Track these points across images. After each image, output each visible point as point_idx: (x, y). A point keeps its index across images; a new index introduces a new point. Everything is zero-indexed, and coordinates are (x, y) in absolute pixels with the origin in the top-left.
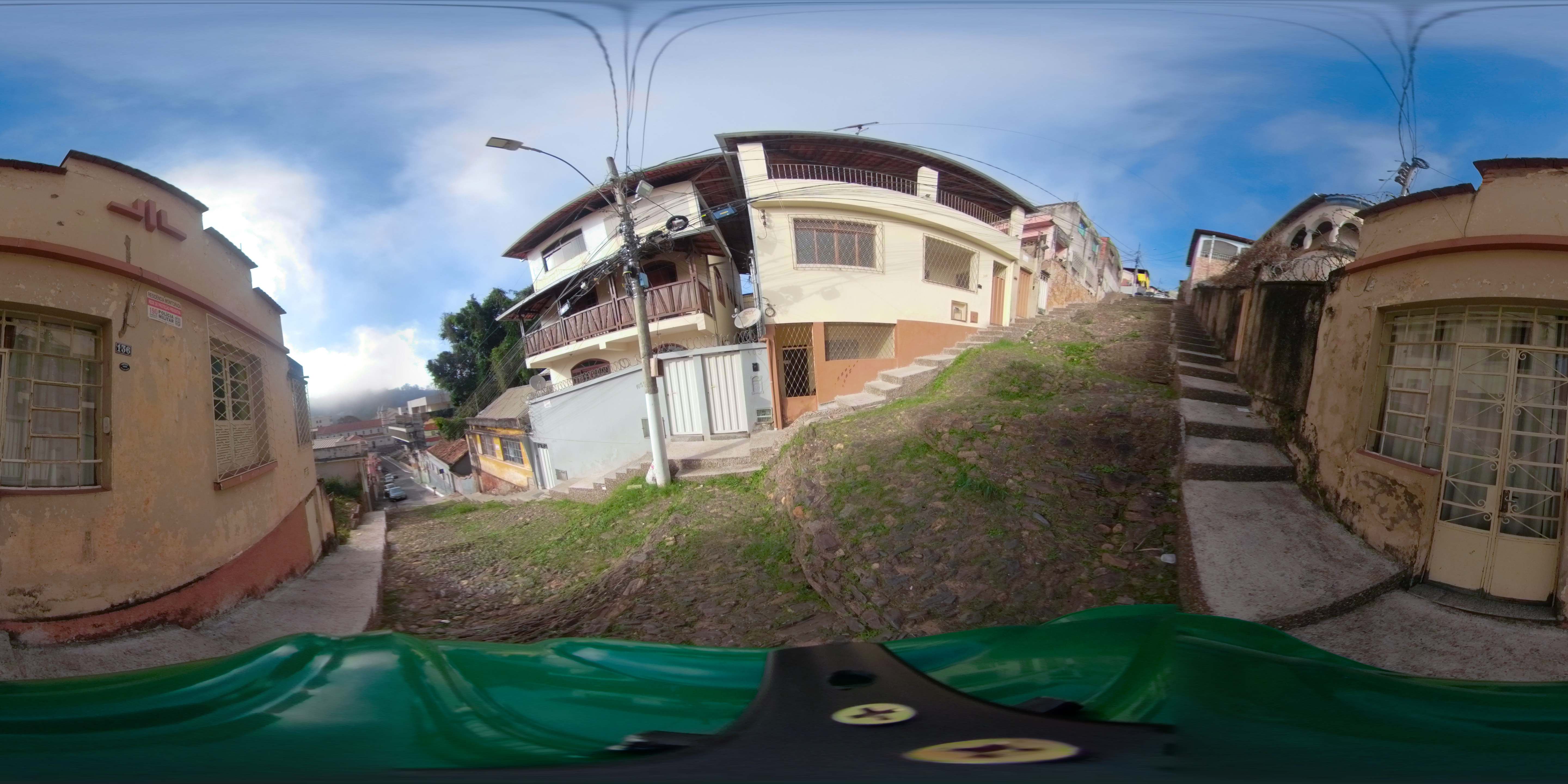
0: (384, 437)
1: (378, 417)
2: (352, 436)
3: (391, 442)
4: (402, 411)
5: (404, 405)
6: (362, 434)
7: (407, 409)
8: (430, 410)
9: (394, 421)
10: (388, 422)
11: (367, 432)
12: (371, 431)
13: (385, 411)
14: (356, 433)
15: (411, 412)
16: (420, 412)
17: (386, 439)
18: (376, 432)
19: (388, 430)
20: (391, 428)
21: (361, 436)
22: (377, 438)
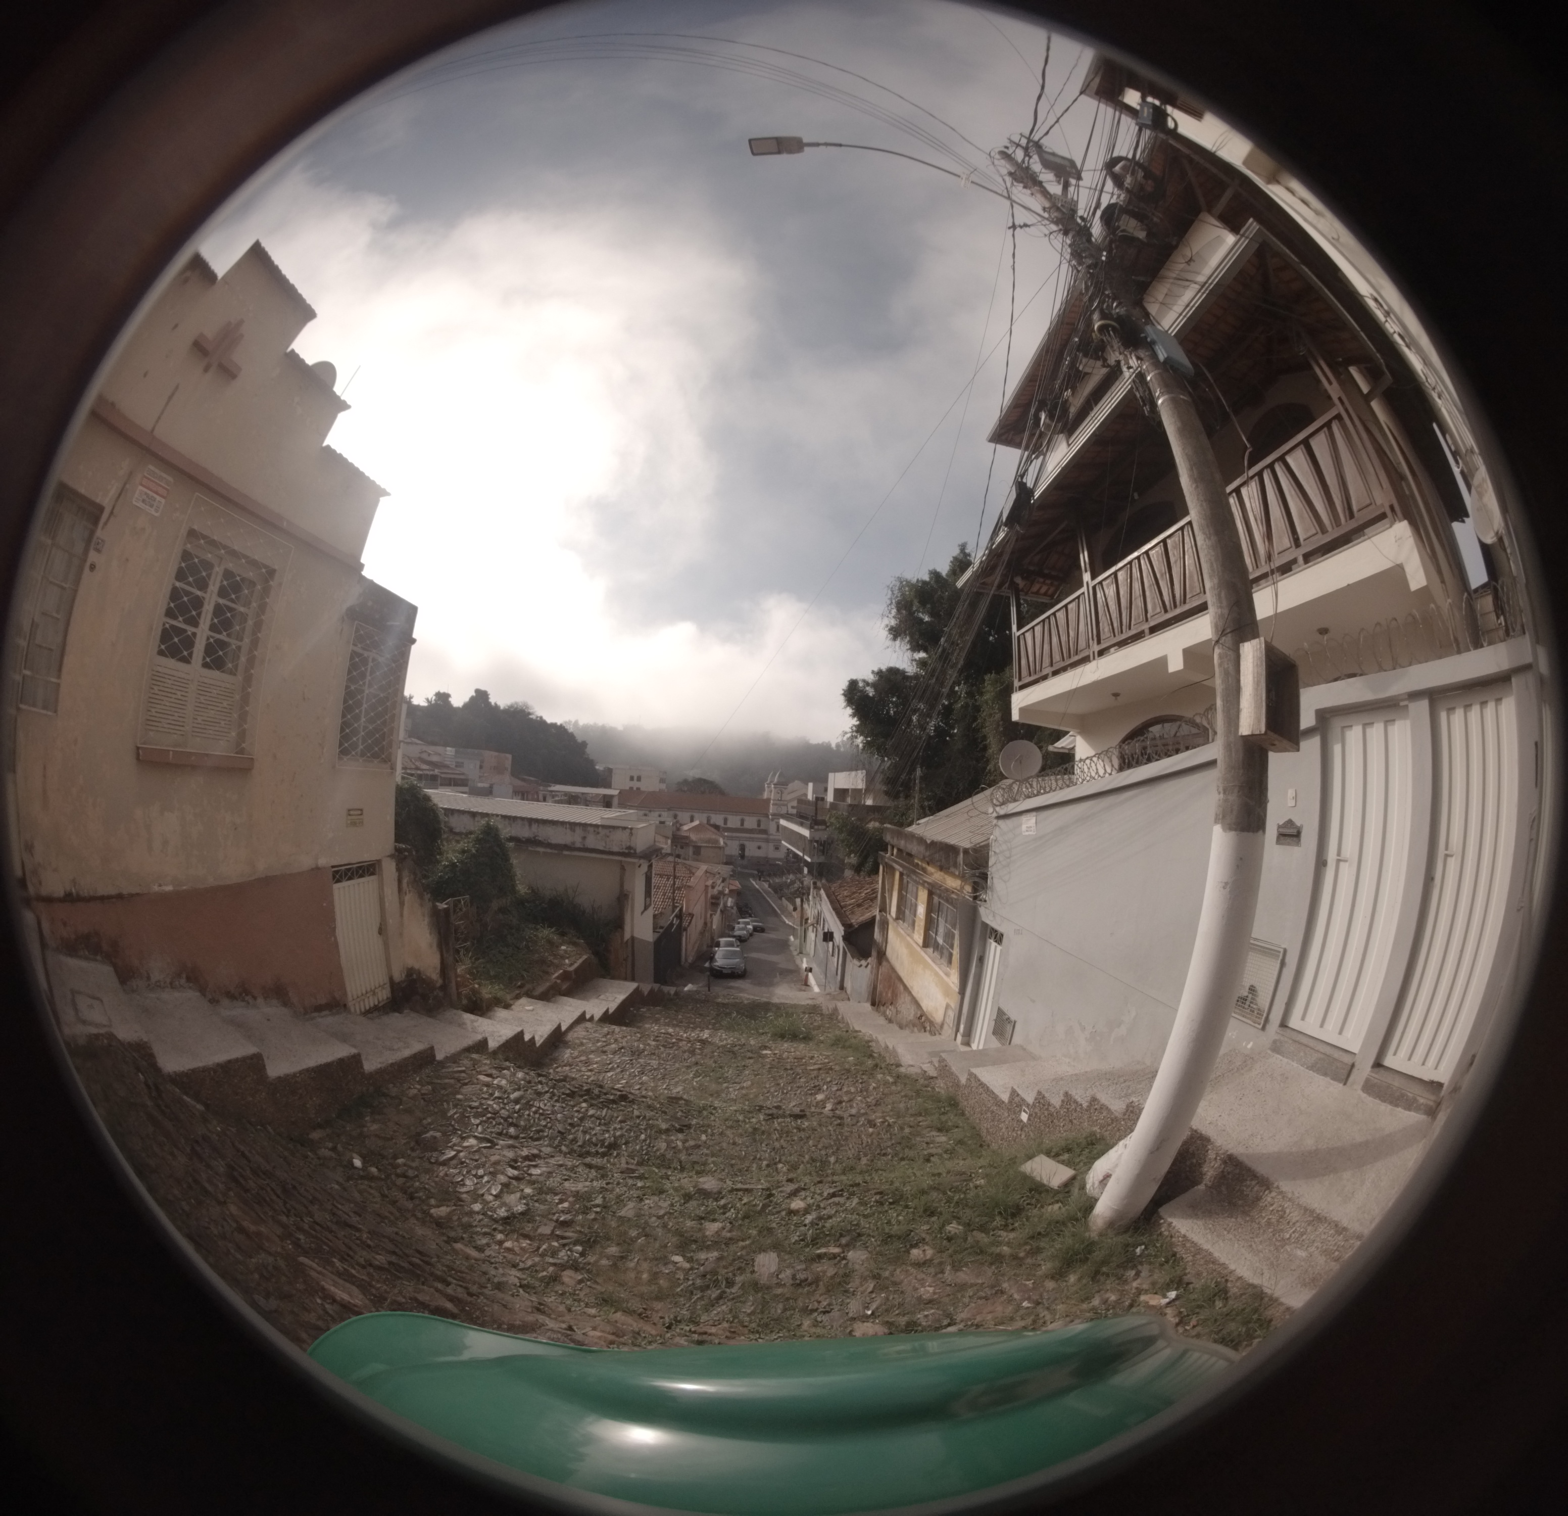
0: (767, 841)
1: (765, 796)
2: (696, 823)
3: (781, 854)
4: (814, 792)
5: (821, 781)
6: (720, 822)
7: (826, 790)
8: (869, 802)
9: (794, 811)
10: (783, 811)
11: (734, 821)
12: (742, 822)
13: (782, 784)
14: (709, 819)
15: (830, 797)
16: (849, 800)
17: (771, 846)
18: (755, 826)
19: (778, 826)
20: (783, 822)
21: (717, 827)
22: (752, 839)
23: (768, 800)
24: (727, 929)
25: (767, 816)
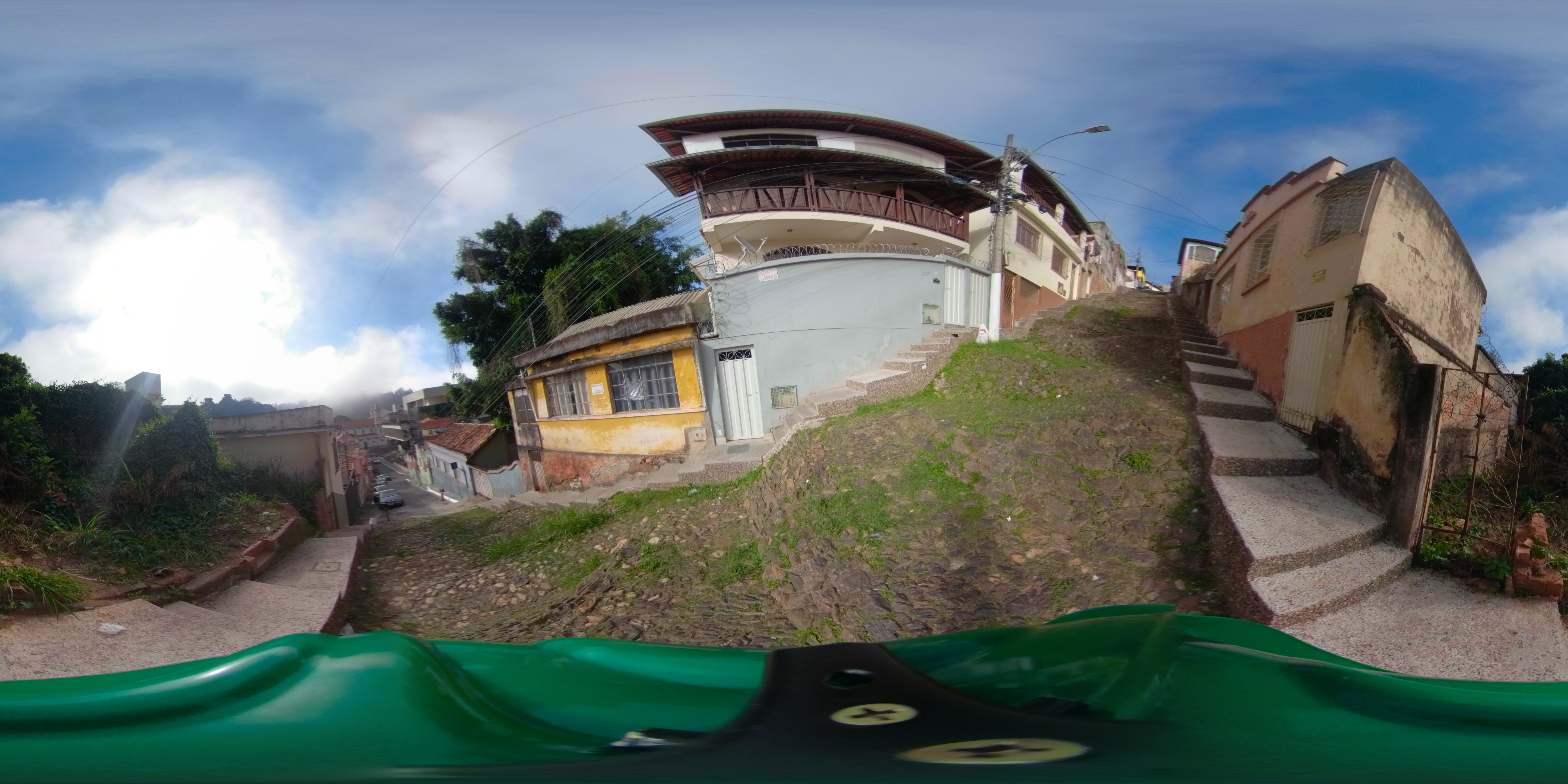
3: (384, 442)
4: (396, 408)
6: (353, 434)
7: (402, 406)
8: (428, 404)
9: (389, 419)
10: (383, 421)
11: (359, 432)
12: (363, 431)
13: (377, 412)
15: (406, 408)
16: (416, 407)
17: (379, 440)
18: (369, 432)
19: (380, 429)
20: (383, 427)
22: (369, 439)
23: (373, 419)
24: (373, 482)
25: (374, 426)
